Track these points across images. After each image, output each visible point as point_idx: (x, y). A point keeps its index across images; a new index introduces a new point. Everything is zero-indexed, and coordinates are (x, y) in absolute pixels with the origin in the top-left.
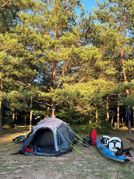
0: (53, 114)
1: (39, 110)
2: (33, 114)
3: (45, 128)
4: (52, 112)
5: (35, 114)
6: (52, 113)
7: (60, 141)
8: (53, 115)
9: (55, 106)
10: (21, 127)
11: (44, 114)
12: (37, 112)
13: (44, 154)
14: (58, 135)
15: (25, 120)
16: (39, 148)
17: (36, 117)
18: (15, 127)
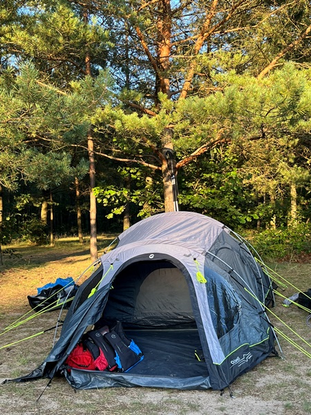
0: (169, 197)
1: (118, 187)
2: (99, 201)
3: (151, 257)
4: (164, 190)
5: (105, 201)
6: (163, 197)
7: (223, 315)
8: (170, 202)
9: (175, 168)
10: (68, 242)
11: (137, 200)
12: (113, 193)
13: (156, 379)
14: (212, 288)
15: (79, 222)
16: (132, 343)
17: (108, 209)
18: (49, 243)
